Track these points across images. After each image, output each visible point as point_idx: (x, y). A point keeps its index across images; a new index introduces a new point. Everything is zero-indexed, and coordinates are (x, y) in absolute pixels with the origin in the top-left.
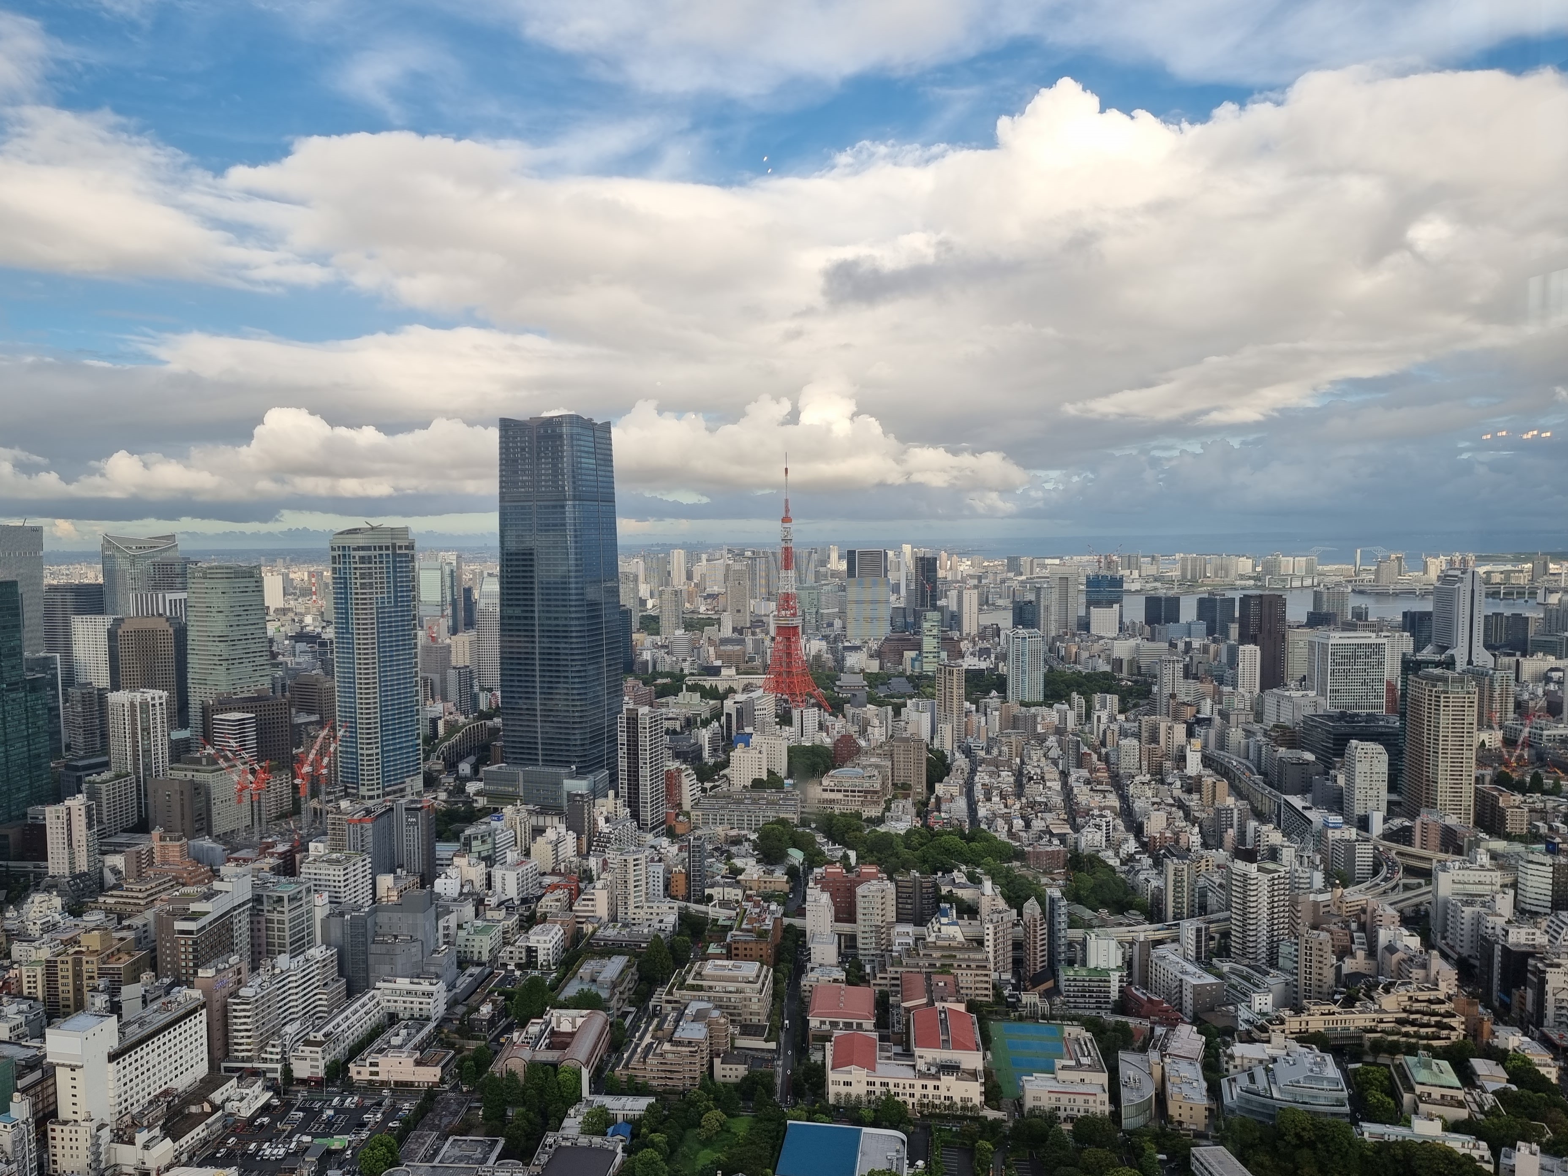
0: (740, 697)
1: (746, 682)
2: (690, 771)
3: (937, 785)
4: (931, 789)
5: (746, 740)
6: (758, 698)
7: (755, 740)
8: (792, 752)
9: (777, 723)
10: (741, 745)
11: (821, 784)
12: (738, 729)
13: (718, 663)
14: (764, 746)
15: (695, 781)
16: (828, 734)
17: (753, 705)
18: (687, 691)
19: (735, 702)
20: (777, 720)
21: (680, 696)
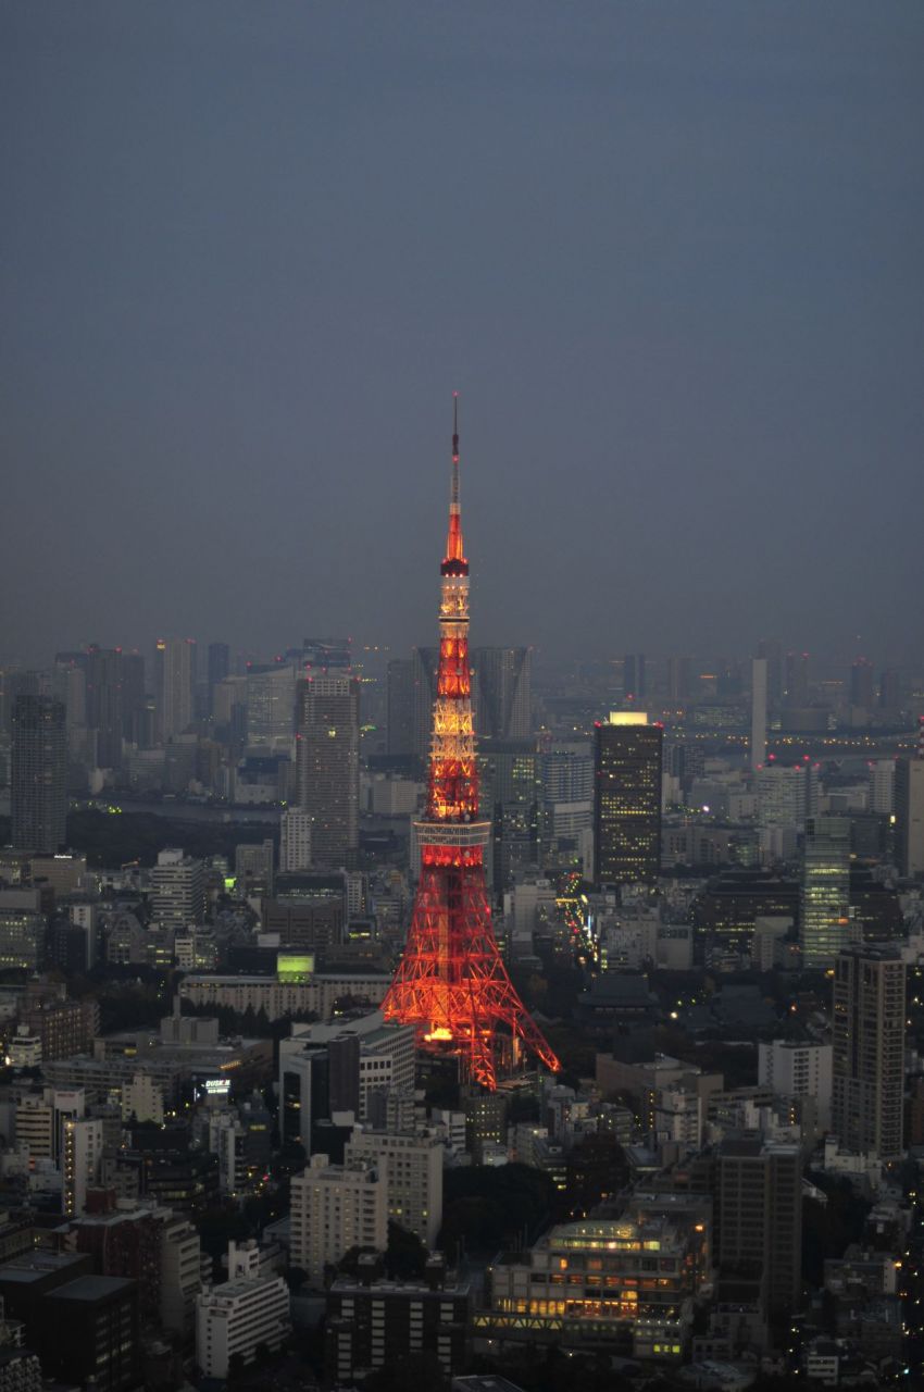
0: (325, 1033)
1: (340, 990)
2: (186, 1225)
4: (813, 1274)
5: (333, 1143)
6: (370, 1036)
7: (358, 1143)
8: (454, 1179)
9: (418, 1104)
10: (320, 1161)
11: (528, 1261)
12: (315, 1115)
13: (271, 940)
14: (383, 1162)
15: (196, 1252)
16: (551, 1133)
17: (358, 1054)
18: (184, 1013)
19: (310, 1046)
20: (421, 1095)
21: (167, 1024)
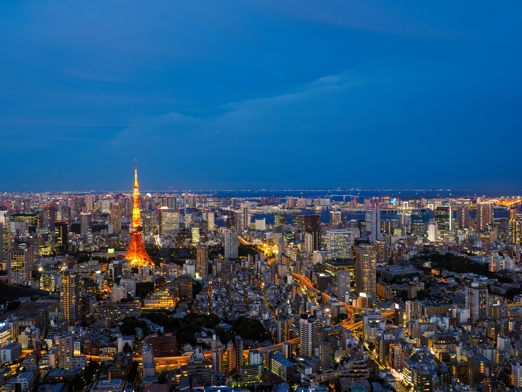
0: (116, 262)
1: (119, 254)
2: (93, 297)
3: (197, 295)
4: (194, 297)
5: (118, 281)
6: (124, 262)
7: (122, 281)
8: (138, 285)
9: (132, 273)
10: (116, 284)
11: (150, 298)
12: (115, 276)
13: (107, 246)
14: (126, 283)
15: (95, 301)
16: (153, 276)
17: (122, 266)
18: (92, 260)
19: (114, 264)
20: (132, 271)
21: (89, 262)
